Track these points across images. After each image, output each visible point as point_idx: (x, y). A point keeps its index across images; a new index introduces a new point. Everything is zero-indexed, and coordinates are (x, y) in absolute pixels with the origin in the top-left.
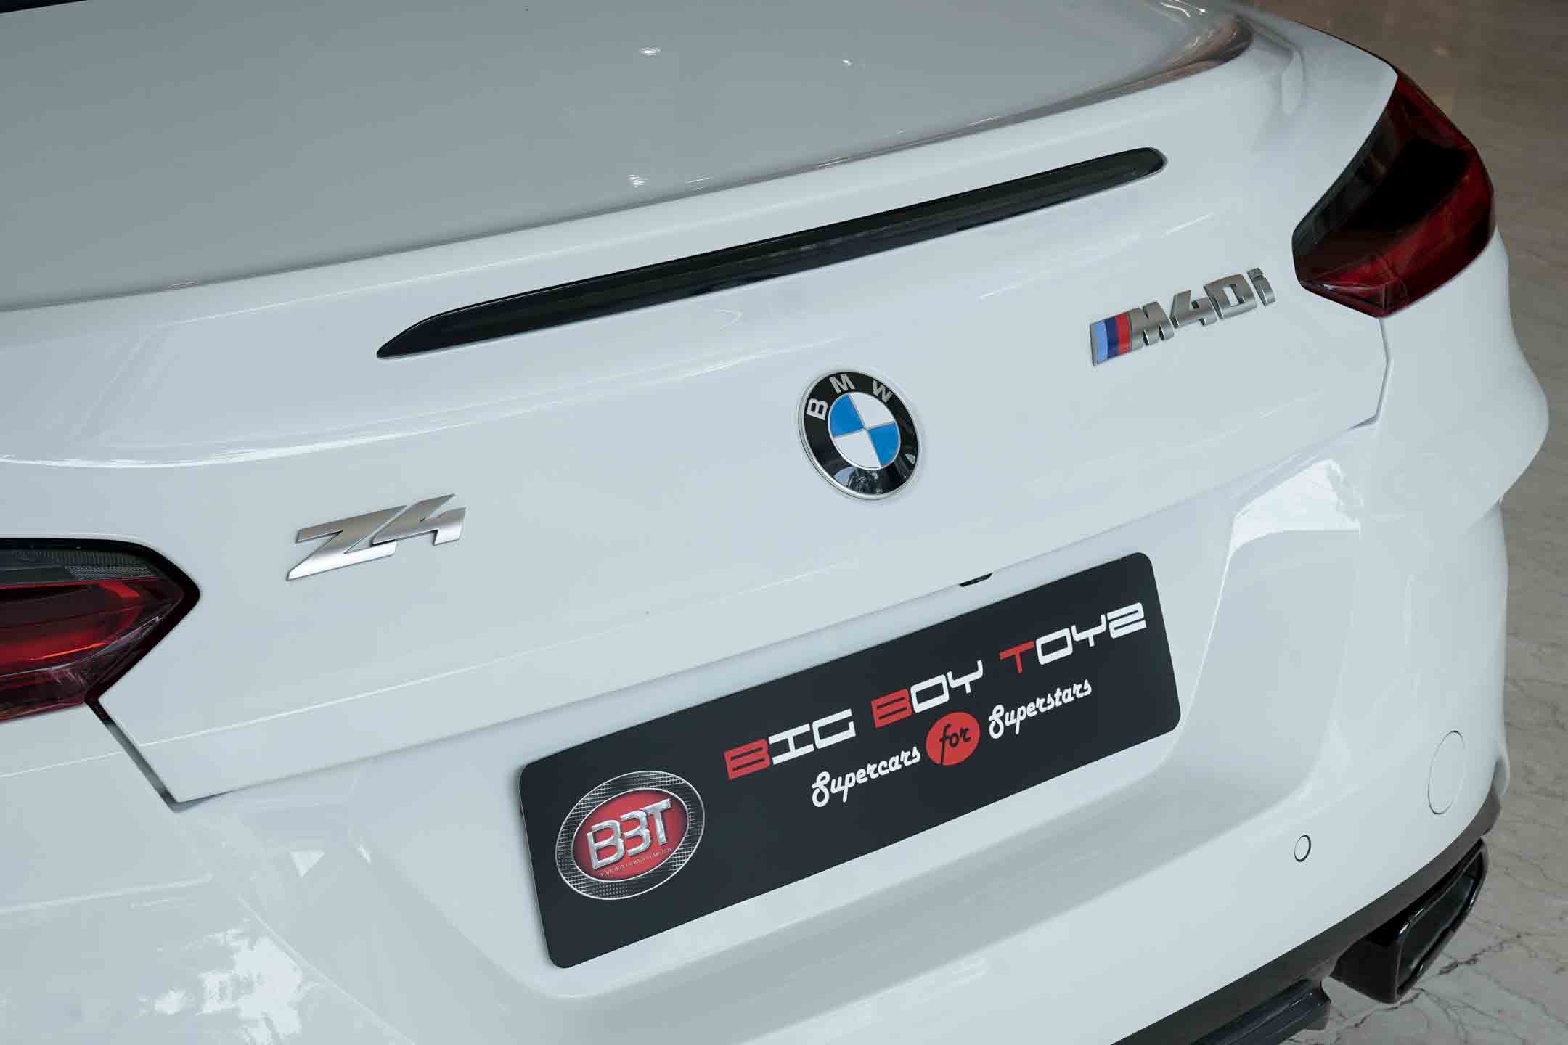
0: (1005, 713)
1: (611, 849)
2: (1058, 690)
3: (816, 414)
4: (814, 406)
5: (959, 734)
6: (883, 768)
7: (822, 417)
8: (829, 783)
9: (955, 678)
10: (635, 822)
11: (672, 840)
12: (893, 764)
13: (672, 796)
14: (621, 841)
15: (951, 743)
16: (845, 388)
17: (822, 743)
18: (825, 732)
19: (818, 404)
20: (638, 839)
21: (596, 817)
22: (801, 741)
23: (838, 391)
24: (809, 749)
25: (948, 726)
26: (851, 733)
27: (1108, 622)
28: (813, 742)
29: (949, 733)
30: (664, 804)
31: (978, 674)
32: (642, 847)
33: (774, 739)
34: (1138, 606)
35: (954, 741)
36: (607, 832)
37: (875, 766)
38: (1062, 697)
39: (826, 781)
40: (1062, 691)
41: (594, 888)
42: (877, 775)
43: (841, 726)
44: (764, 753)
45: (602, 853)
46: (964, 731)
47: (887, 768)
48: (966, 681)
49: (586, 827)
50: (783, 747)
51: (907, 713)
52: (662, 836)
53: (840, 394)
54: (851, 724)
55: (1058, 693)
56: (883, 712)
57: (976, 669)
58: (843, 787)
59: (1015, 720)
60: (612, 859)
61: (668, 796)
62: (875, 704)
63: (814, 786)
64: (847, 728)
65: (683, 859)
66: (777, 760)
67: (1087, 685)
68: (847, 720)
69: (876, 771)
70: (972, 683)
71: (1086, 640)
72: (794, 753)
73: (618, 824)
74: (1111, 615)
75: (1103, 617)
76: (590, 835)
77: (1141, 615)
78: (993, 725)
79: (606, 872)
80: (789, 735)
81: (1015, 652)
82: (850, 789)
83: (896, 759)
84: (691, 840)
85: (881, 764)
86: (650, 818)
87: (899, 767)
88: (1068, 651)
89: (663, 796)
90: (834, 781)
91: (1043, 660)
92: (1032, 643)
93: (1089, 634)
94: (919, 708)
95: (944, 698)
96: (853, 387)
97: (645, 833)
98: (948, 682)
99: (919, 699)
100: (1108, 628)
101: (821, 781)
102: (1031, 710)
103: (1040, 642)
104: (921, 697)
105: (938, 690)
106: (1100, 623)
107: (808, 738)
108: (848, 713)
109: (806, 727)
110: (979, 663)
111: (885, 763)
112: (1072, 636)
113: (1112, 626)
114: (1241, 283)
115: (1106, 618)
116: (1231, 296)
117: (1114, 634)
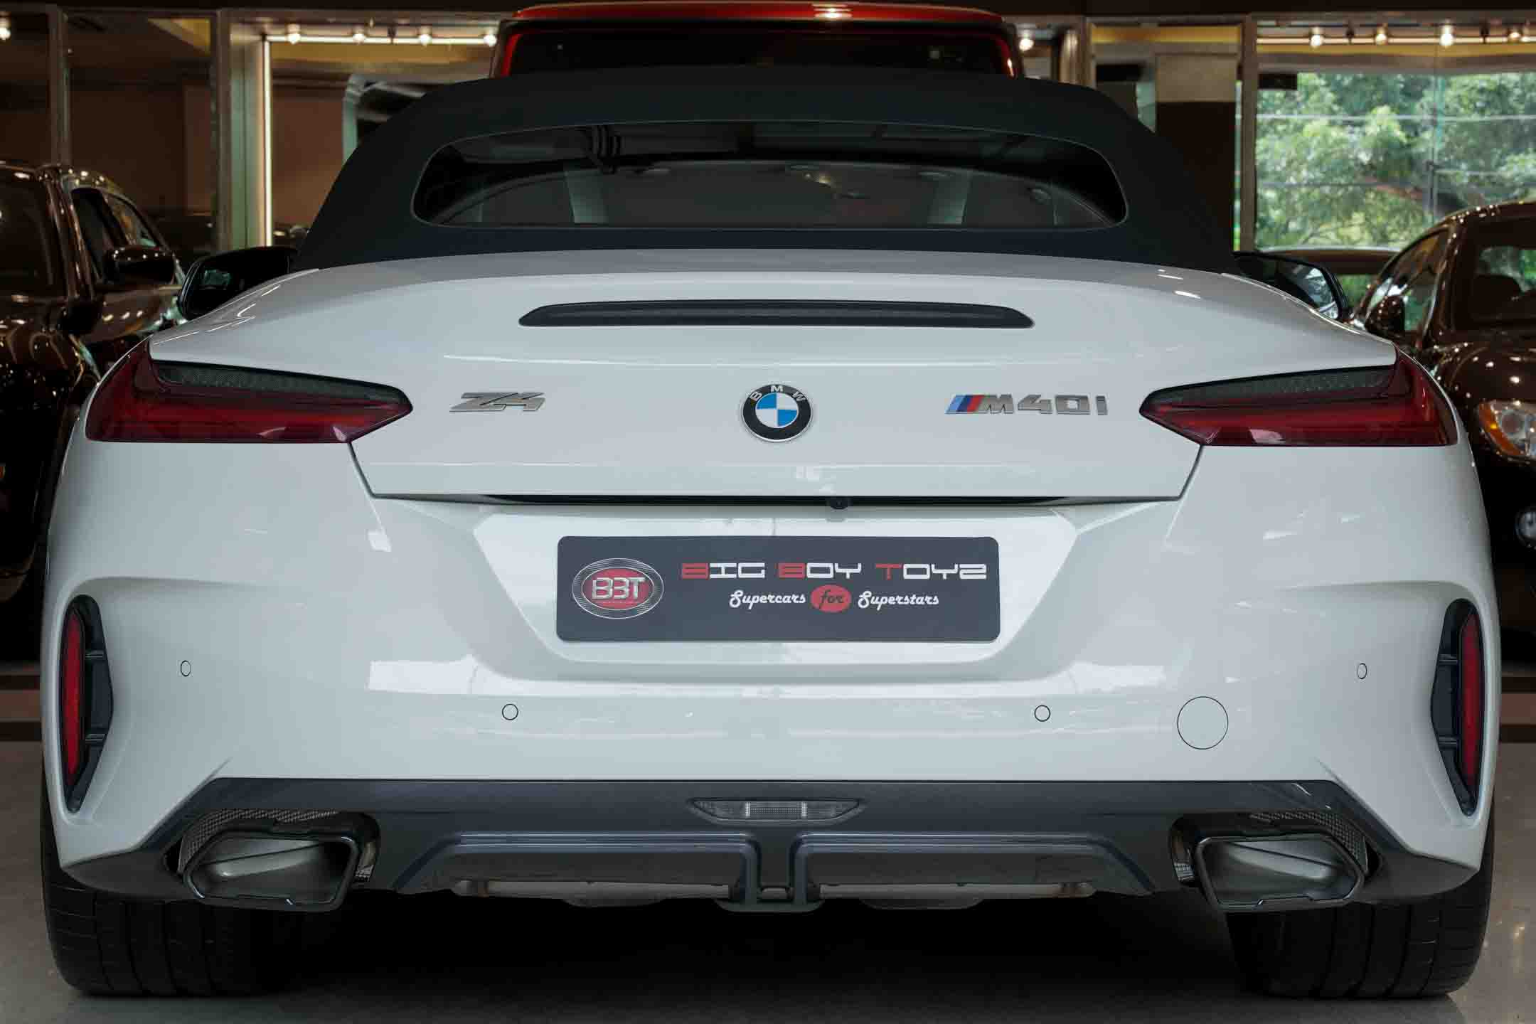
0: (872, 596)
1: (605, 592)
5: (836, 598)
6: (779, 599)
8: (743, 597)
9: (840, 567)
10: (622, 583)
11: (641, 598)
12: (787, 600)
13: (647, 578)
14: (611, 590)
15: (829, 600)
17: (741, 576)
18: (745, 570)
20: (622, 592)
21: (601, 574)
22: (728, 570)
24: (734, 576)
25: (829, 591)
26: (762, 575)
27: (959, 569)
28: (737, 573)
29: (828, 594)
30: (641, 579)
31: (858, 570)
32: (623, 596)
33: (712, 565)
34: (984, 566)
35: (831, 600)
36: (605, 583)
37: (774, 597)
38: (915, 600)
39: (741, 595)
40: (917, 596)
41: (590, 607)
42: (773, 602)
43: (758, 570)
44: (707, 571)
45: (599, 592)
46: (839, 598)
47: (782, 600)
48: (848, 572)
49: (594, 577)
50: (718, 571)
51: (802, 576)
52: (636, 595)
54: (763, 571)
55: (914, 597)
56: (785, 570)
57: (857, 567)
58: (752, 601)
59: (880, 602)
60: (604, 597)
61: (644, 576)
62: (781, 565)
63: (732, 596)
64: (760, 572)
65: (645, 609)
66: (712, 576)
67: (936, 598)
68: (761, 568)
69: (774, 599)
70: (851, 574)
71: (941, 575)
72: (723, 575)
73: (612, 581)
74: (962, 566)
75: (956, 566)
76: (595, 582)
77: (984, 571)
78: (861, 600)
79: (597, 602)
80: (723, 566)
81: (889, 566)
82: (754, 604)
83: (789, 597)
84: (652, 602)
85: (778, 597)
86: (631, 584)
87: (790, 602)
88: (927, 576)
89: (641, 575)
90: (745, 597)
91: (906, 576)
92: (900, 566)
93: (945, 572)
94: (810, 575)
95: (831, 575)
97: (627, 590)
98: (834, 568)
99: (811, 571)
100: (958, 573)
101: (737, 595)
102: (891, 600)
103: (906, 566)
104: (814, 570)
105: (826, 570)
106: (953, 568)
107: (734, 570)
108: (762, 565)
109: (734, 565)
110: (860, 565)
111: (780, 597)
112: (930, 569)
113: (962, 572)
114: (1082, 399)
115: (959, 567)
116: (1072, 404)
117: (962, 577)
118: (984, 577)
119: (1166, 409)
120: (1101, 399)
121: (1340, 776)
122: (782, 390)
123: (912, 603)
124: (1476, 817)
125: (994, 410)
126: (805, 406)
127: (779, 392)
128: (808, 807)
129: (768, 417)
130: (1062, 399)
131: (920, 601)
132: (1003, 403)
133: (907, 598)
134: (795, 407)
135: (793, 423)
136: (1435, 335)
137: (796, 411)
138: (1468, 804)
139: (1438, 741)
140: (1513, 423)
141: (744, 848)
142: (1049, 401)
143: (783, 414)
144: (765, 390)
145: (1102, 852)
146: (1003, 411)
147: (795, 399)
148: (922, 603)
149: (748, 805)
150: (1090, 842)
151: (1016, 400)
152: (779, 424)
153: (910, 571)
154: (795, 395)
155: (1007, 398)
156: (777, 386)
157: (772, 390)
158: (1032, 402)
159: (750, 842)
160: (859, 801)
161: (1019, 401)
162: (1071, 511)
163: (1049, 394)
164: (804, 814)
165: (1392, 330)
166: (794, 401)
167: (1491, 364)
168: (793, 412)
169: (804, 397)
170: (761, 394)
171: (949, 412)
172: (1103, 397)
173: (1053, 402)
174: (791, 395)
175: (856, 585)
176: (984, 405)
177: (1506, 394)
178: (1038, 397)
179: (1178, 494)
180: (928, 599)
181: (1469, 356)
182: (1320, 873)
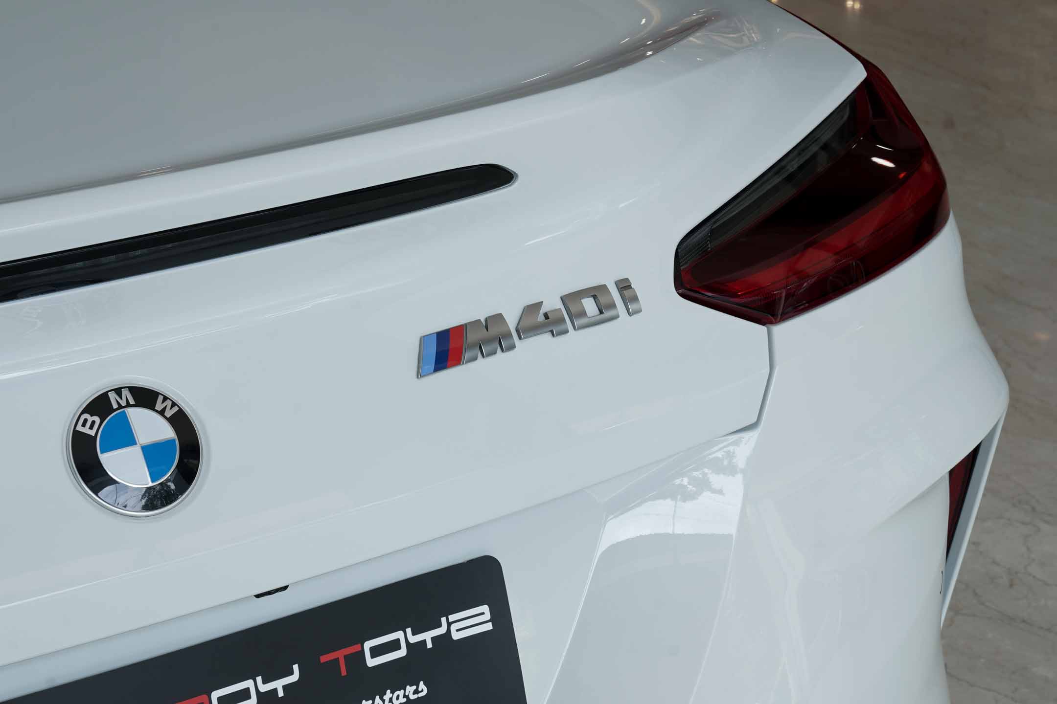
3: (86, 430)
4: (86, 421)
7: (92, 433)
9: (265, 682)
16: (123, 403)
19: (90, 419)
23: (115, 406)
27: (449, 624)
31: (295, 677)
34: (485, 608)
48: (278, 685)
53: (117, 409)
57: (292, 673)
70: (285, 688)
74: (452, 618)
75: (444, 620)
77: (487, 616)
81: (340, 654)
88: (402, 652)
91: (371, 662)
93: (427, 636)
96: (132, 402)
113: (454, 627)
115: (447, 619)
117: (456, 636)
118: (489, 627)
156: (118, 392)
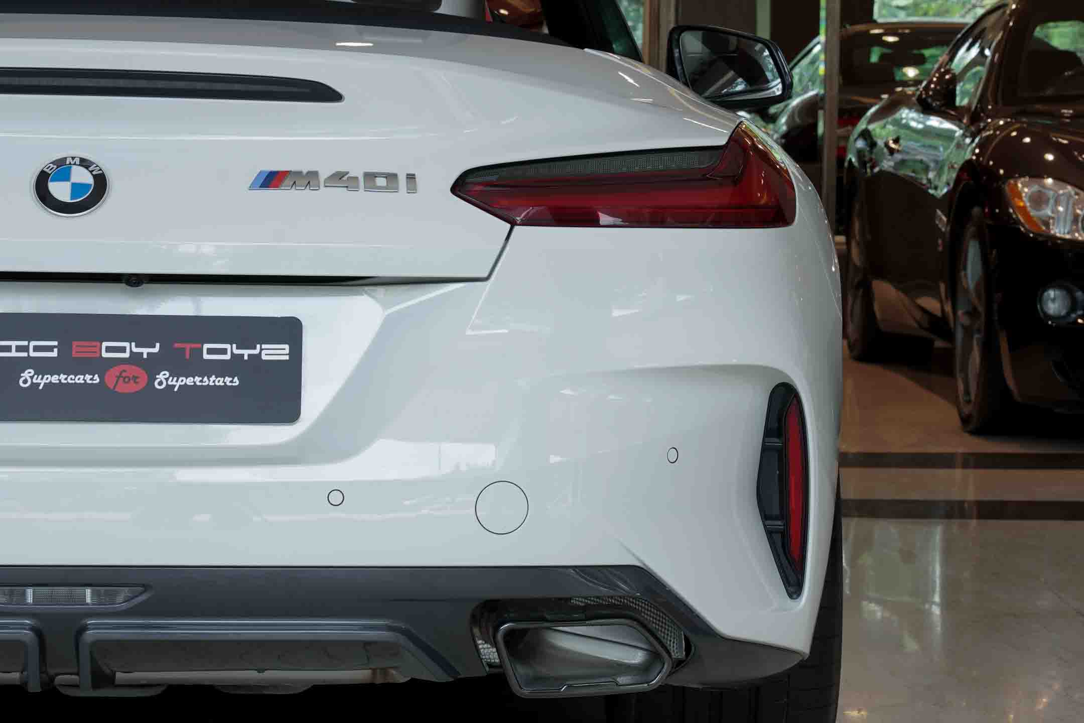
0: (169, 376)
2: (214, 376)
5: (131, 378)
6: (71, 379)
8: (33, 376)
9: (136, 346)
12: (80, 379)
15: (124, 381)
17: (33, 354)
18: (36, 349)
22: (19, 349)
24: (25, 354)
25: (124, 371)
26: (54, 354)
27: (261, 349)
28: (28, 352)
29: (124, 374)
31: (156, 350)
33: (3, 343)
34: (287, 347)
35: (127, 380)
37: (66, 376)
38: (214, 381)
39: (31, 375)
40: (216, 377)
42: (66, 382)
43: (50, 349)
46: (135, 378)
47: (74, 380)
48: (145, 351)
50: (8, 349)
51: (98, 355)
54: (56, 350)
55: (213, 378)
56: (79, 349)
57: (154, 347)
58: (42, 381)
59: (177, 383)
62: (75, 344)
63: (22, 375)
64: (53, 351)
66: (2, 354)
67: (236, 379)
68: (55, 347)
69: (66, 379)
70: (149, 354)
71: (243, 355)
72: (14, 354)
74: (264, 346)
75: (258, 346)
77: (287, 351)
78: (159, 380)
80: (14, 344)
81: (188, 347)
83: (82, 377)
85: (71, 376)
87: (83, 382)
88: (228, 357)
90: (36, 376)
91: (206, 356)
92: (200, 345)
93: (246, 353)
94: (105, 355)
95: (126, 355)
98: (130, 348)
99: (106, 350)
100: (260, 353)
101: (27, 374)
102: (189, 381)
103: (206, 346)
104: (109, 349)
105: (123, 350)
106: (255, 348)
107: (25, 349)
108: (55, 343)
109: (25, 343)
110: (158, 345)
111: (73, 377)
112: (231, 349)
113: (263, 352)
114: (391, 177)
115: (261, 347)
116: (381, 182)
117: (264, 357)
118: (287, 358)
119: (478, 188)
120: (411, 177)
121: (647, 563)
122: (78, 163)
123: (211, 384)
124: (801, 600)
125: (299, 186)
126: (101, 182)
127: (75, 164)
128: (93, 593)
129: (60, 191)
130: (370, 177)
131: (220, 382)
132: (309, 179)
133: (206, 379)
134: (90, 180)
135: (87, 198)
136: (983, 109)
137: (91, 185)
138: (794, 586)
139: (765, 526)
140: (1039, 200)
141: (27, 635)
142: (357, 178)
143: (77, 188)
144: (60, 163)
145: (402, 640)
146: (308, 187)
147: (91, 172)
148: (221, 384)
149: (30, 592)
150: (390, 628)
151: (323, 176)
152: (72, 198)
153: (210, 351)
154: (91, 169)
155: (314, 174)
156: (73, 158)
157: (68, 163)
158: (339, 178)
159: (32, 629)
160: (146, 587)
161: (326, 177)
162: (380, 291)
163: (357, 171)
164: (88, 600)
165: (943, 105)
166: (89, 173)
167: (1027, 140)
168: (89, 185)
169: (101, 170)
170: (55, 167)
171: (252, 187)
172: (414, 175)
173: (361, 180)
174: (87, 167)
175: (152, 366)
176: (288, 181)
177: (1038, 171)
178: (347, 173)
179: (485, 275)
180: (228, 380)
181: (1007, 131)
182: (637, 657)
